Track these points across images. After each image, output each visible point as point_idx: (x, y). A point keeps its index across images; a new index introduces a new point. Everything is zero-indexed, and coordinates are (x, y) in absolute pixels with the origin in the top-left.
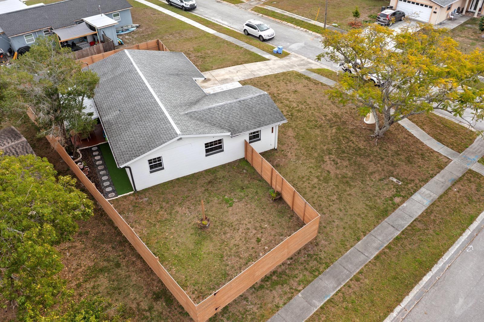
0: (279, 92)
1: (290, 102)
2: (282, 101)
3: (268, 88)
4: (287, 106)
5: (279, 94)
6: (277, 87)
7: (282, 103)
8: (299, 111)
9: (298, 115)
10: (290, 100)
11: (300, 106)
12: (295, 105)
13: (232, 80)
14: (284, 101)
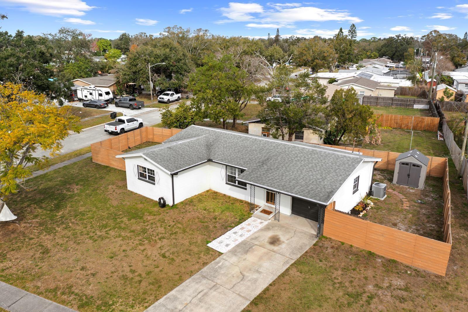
0: (142, 248)
1: (120, 236)
2: (132, 233)
3: (163, 252)
4: (124, 229)
5: (141, 244)
6: (147, 257)
7: (133, 231)
8: (105, 226)
9: (107, 220)
10: (121, 238)
11: (103, 233)
12: (112, 233)
13: (234, 252)
14: (129, 235)
